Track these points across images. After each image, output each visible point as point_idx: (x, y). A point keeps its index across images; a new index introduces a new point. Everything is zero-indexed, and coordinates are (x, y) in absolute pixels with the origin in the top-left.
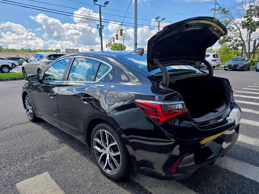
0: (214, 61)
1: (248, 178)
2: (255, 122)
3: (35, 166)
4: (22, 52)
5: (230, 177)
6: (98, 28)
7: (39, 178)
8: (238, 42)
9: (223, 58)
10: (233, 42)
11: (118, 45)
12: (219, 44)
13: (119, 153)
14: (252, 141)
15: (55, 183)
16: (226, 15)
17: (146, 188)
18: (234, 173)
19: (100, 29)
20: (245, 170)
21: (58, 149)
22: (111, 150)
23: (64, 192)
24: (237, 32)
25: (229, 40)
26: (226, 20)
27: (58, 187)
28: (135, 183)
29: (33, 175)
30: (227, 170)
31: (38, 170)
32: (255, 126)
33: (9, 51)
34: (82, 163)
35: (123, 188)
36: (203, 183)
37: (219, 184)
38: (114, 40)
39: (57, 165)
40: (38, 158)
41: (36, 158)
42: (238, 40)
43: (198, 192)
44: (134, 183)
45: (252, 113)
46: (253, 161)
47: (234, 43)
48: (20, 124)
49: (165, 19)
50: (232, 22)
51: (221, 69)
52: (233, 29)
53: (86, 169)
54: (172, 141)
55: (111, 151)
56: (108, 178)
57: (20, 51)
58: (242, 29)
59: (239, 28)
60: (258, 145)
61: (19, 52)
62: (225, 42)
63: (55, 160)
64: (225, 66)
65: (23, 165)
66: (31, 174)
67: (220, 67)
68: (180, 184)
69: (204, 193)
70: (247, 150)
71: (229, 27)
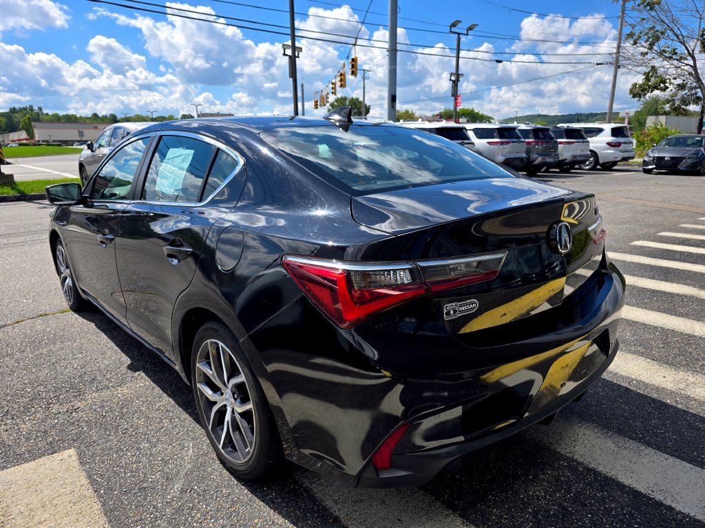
0: (613, 146)
1: (630, 488)
2: (695, 322)
3: (45, 432)
4: (92, 123)
5: (576, 482)
6: (287, 55)
7: (47, 466)
8: (686, 91)
9: (645, 139)
10: (674, 90)
11: (347, 103)
12: (632, 96)
13: (250, 406)
14: (669, 378)
15: (84, 481)
16: (653, 13)
17: (329, 503)
18: (590, 470)
19: (290, 57)
20: (628, 463)
21: (118, 388)
22: (236, 397)
23: (104, 505)
24: (686, 62)
25: (662, 85)
26: (654, 27)
27: (89, 492)
28: (303, 487)
29: (33, 455)
30: (572, 460)
31: (51, 442)
32: (690, 336)
33: (60, 122)
34: (173, 428)
35: (263, 501)
36: (493, 495)
37: (540, 500)
38: (335, 90)
39: (106, 429)
40: (61, 411)
41: (54, 411)
42: (689, 86)
43: (473, 522)
44: (299, 489)
45: (692, 297)
46: (657, 436)
47: (676, 94)
48: (41, 316)
49: (477, 27)
50: (671, 34)
51: (636, 168)
52: (676, 54)
53: (180, 444)
54: (385, 377)
55: (235, 399)
56: (231, 473)
57: (88, 121)
58: (700, 52)
59: (693, 51)
60: (683, 392)
61: (85, 123)
62: (648, 92)
63: (105, 416)
64: (644, 161)
65: (16, 428)
66: (29, 452)
67: (633, 162)
68: (426, 495)
69: (489, 526)
70: (650, 404)
71: (662, 49)
